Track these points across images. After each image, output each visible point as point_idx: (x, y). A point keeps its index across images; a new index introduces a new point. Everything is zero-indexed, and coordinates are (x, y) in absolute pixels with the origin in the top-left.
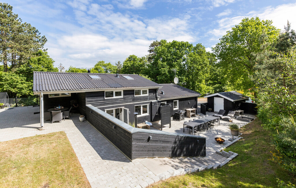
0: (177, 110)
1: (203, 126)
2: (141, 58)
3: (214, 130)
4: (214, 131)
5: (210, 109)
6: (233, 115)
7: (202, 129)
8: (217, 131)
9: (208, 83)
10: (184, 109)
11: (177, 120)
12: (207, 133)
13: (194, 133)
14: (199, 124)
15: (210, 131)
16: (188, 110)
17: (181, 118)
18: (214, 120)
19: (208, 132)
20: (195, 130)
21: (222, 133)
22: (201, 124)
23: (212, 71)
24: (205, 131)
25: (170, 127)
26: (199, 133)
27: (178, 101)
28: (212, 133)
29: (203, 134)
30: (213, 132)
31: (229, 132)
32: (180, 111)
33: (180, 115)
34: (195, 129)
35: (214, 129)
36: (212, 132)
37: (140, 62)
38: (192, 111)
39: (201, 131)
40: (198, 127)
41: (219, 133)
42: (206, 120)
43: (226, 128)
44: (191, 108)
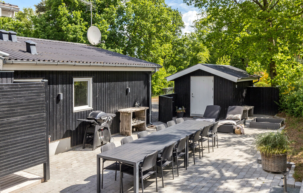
0: (87, 112)
1: (174, 155)
2: (23, 12)
3: (206, 165)
4: (210, 168)
5: (180, 109)
6: (240, 116)
7: (168, 167)
8: (216, 165)
9: (169, 70)
10: (113, 109)
11: (84, 148)
12: (188, 180)
13: (140, 187)
14: (161, 147)
15: (197, 171)
16: (124, 113)
17: (99, 137)
18: (202, 132)
19: (190, 173)
20: (144, 177)
21: (234, 172)
22: (167, 145)
23: (176, 45)
24: (181, 171)
25: (45, 179)
26: (160, 184)
27: (90, 80)
28: (205, 175)
29: (174, 185)
30: (207, 172)
31: (252, 164)
32: (95, 115)
33: (97, 127)
34: (146, 172)
35: (204, 160)
36: (204, 172)
37: (21, 21)
38: (135, 115)
39: (165, 174)
40: (158, 159)
41: (227, 174)
42: (180, 131)
43: (237, 153)
44: (134, 106)
